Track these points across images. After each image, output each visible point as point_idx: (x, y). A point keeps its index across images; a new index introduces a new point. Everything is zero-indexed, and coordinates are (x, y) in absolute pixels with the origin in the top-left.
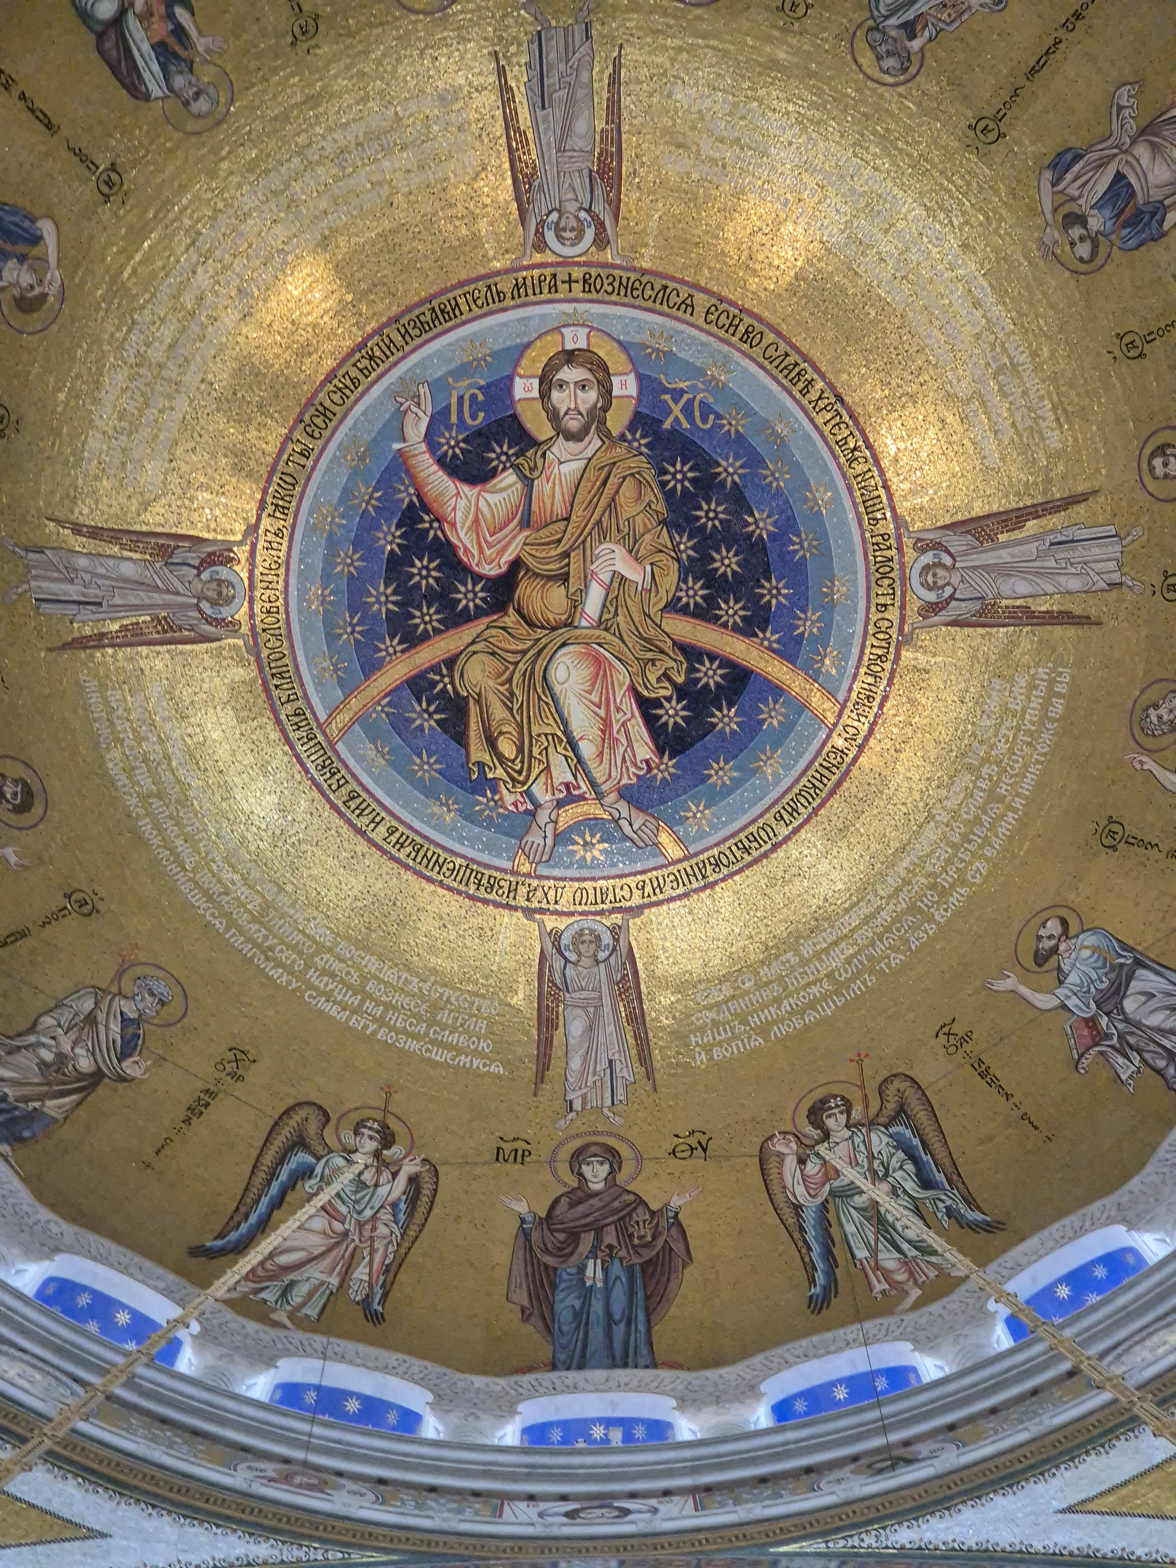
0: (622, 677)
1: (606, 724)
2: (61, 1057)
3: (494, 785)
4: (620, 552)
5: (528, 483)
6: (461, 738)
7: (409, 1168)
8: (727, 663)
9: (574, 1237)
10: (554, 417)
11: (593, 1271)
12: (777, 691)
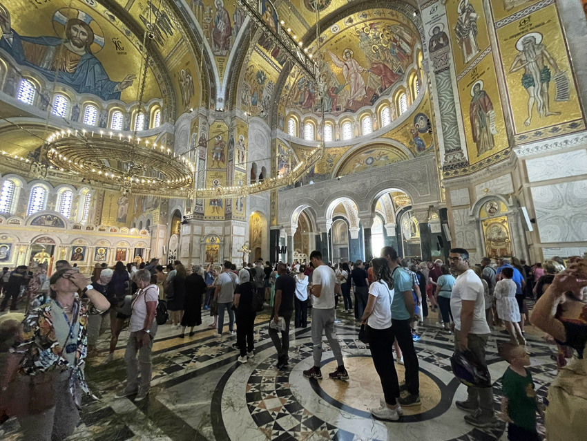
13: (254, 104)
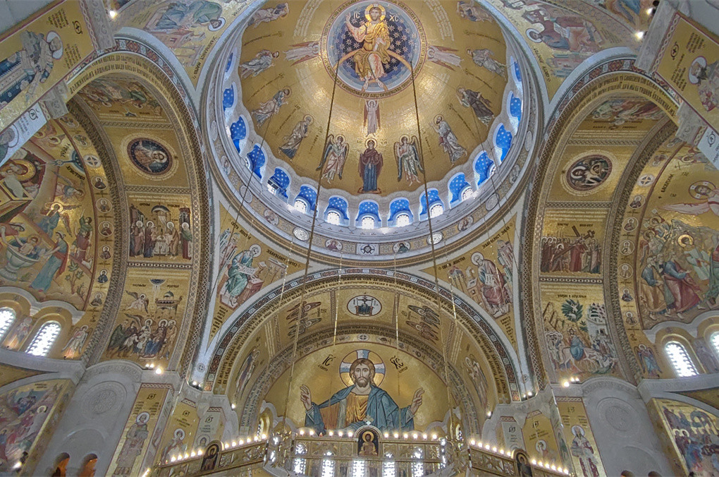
0: (380, 59)
1: (377, 67)
2: (297, 136)
3: (359, 77)
4: (381, 39)
5: (367, 27)
6: (354, 69)
7: (345, 145)
8: (396, 59)
9: (367, 158)
10: (372, 18)
11: (370, 166)
12: (404, 65)
13: (579, 357)
